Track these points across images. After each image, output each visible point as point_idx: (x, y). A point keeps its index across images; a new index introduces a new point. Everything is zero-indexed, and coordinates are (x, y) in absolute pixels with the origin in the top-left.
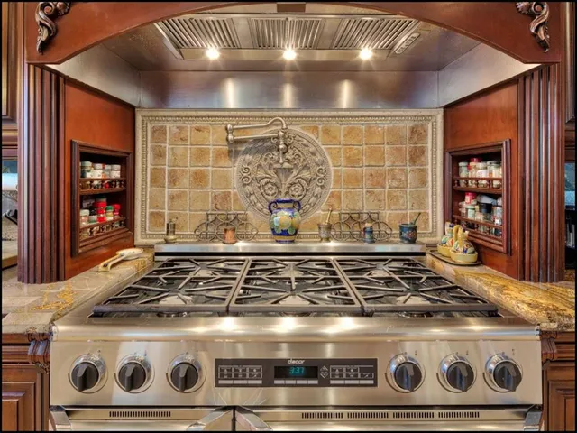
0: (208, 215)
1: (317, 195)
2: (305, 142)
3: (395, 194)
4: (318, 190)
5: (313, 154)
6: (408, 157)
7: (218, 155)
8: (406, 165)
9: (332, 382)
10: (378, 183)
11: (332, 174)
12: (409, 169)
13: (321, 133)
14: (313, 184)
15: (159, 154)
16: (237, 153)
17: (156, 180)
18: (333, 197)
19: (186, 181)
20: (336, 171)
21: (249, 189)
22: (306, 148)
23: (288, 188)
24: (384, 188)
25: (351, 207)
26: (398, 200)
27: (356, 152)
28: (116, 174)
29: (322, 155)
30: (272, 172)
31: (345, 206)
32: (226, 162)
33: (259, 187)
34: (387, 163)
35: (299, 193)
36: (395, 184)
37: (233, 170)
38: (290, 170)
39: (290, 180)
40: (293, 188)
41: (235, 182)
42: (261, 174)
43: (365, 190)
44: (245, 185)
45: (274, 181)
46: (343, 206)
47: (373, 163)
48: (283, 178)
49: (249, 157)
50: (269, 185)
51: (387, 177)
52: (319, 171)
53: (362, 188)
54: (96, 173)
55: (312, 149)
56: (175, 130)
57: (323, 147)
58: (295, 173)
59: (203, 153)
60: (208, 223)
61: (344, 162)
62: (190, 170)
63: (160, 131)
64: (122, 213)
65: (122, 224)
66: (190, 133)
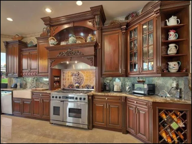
2: (81, 74)
4: (82, 81)
15: (64, 76)
17: (63, 80)
18: (84, 82)
19: (67, 80)
21: (74, 81)
24: (91, 81)
27: (88, 75)
28: (59, 79)
31: (86, 84)
32: (71, 77)
34: (92, 77)
39: (79, 80)
41: (72, 80)
42: (75, 79)
47: (90, 77)
52: (83, 78)
53: (88, 81)
54: (56, 79)
57: (83, 75)
58: (79, 78)
59: (68, 76)
60: (69, 86)
61: (86, 77)
62: (67, 78)
63: (64, 73)
64: (59, 84)
65: (59, 85)
66: (67, 73)
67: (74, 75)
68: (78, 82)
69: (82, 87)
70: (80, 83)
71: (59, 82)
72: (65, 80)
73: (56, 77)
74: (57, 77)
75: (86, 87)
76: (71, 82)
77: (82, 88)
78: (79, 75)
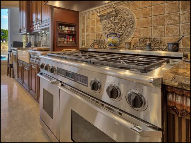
0: (94, 40)
1: (129, 32)
2: (124, 11)
3: (171, 28)
4: (130, 29)
5: (128, 15)
6: (181, 6)
7: (97, 21)
8: (179, 11)
9: (77, 81)
10: (160, 23)
11: (136, 22)
12: (181, 13)
13: (131, 5)
14: (127, 27)
15: (84, 24)
16: (102, 19)
17: (83, 31)
18: (136, 32)
19: (90, 31)
20: (138, 21)
21: (106, 31)
22: (125, 13)
23: (118, 30)
24: (164, 25)
25: (145, 35)
26: (173, 31)
27: (148, 10)
28: (73, 30)
29: (132, 14)
30: (112, 25)
32: (99, 23)
33: (109, 30)
34: (166, 12)
35: (122, 31)
36: (171, 22)
37: (101, 25)
38: (118, 23)
39: (119, 26)
40: (119, 30)
41: (102, 30)
42: (109, 25)
43: (153, 28)
44: (104, 30)
45: (113, 27)
46: (141, 36)
47: (157, 14)
48: (116, 26)
49: (105, 20)
50: (112, 29)
51: (166, 19)
52: (130, 22)
53: (151, 27)
55: (127, 13)
56: (87, 16)
57: (132, 11)
58: (120, 24)
59: (93, 21)
60: (94, 43)
61: (142, 16)
62: (90, 27)
63: (84, 17)
64: (75, 40)
65: (75, 43)
66: (90, 16)
67: (105, 19)
68: (116, 32)
69: (127, 46)
70: (121, 35)
71: (74, 35)
72: (87, 31)
73: (66, 25)
74: (69, 26)
75: (141, 46)
76: (99, 34)
77: (129, 49)
78: (117, 14)
